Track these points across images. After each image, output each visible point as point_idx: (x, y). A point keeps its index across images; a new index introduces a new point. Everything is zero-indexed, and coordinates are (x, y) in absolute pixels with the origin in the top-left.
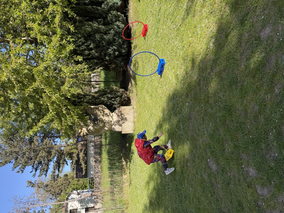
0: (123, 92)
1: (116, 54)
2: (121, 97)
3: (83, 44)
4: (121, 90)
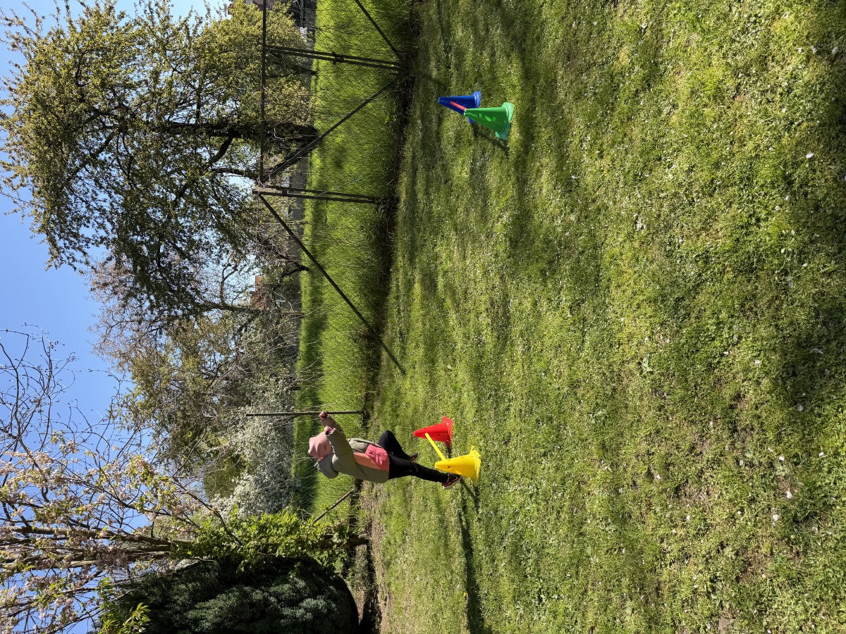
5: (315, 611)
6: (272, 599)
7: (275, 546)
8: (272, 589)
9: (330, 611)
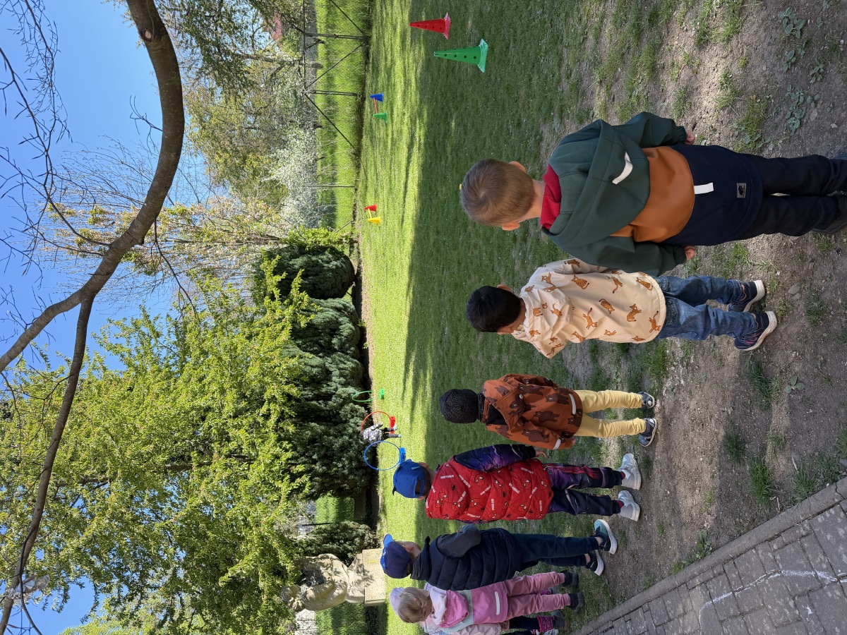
0: (366, 530)
1: (354, 465)
2: (362, 537)
3: (303, 455)
4: (363, 526)
5: (336, 266)
6: (320, 261)
7: (319, 242)
8: (320, 257)
9: (342, 266)
